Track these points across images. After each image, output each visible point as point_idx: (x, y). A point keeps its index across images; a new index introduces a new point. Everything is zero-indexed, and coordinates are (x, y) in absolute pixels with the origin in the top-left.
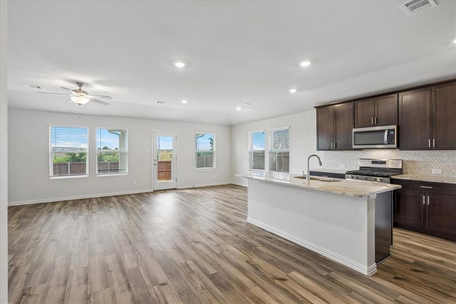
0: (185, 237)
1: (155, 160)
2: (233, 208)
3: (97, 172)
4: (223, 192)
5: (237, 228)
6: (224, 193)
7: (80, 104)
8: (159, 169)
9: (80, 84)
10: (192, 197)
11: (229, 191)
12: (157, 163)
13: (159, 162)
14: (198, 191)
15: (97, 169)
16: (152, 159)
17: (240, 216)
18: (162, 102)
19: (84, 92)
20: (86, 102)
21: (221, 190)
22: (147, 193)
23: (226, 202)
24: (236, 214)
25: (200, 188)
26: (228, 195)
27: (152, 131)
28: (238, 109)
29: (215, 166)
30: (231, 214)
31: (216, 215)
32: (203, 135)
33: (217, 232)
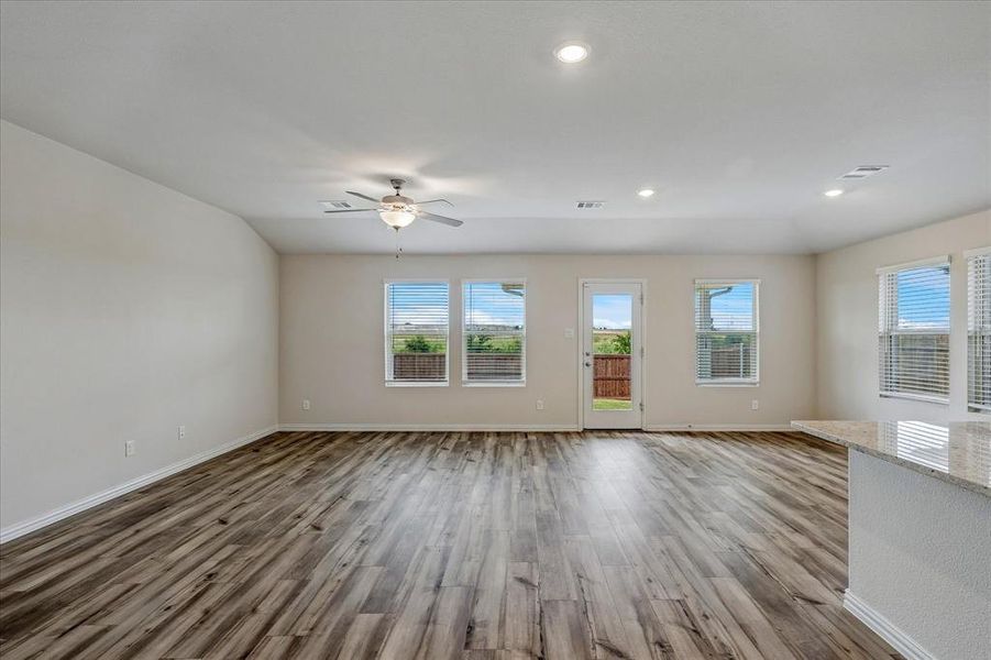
0: (585, 613)
1: (588, 355)
2: (798, 529)
3: (465, 377)
4: (779, 457)
5: (789, 630)
6: (778, 464)
7: (397, 228)
8: (596, 374)
9: (397, 183)
10: (674, 462)
11: (798, 457)
12: (591, 362)
13: (596, 358)
14: (699, 445)
15: (465, 371)
16: (581, 353)
17: (817, 570)
18: (590, 205)
19: (405, 200)
20: (410, 222)
21: (773, 451)
22: (567, 434)
23: (779, 496)
24: (803, 558)
25: (711, 435)
26: (793, 470)
27: (581, 281)
28: (834, 193)
29: (756, 377)
30: (783, 552)
31: (724, 544)
32: (730, 289)
33: (701, 624)
